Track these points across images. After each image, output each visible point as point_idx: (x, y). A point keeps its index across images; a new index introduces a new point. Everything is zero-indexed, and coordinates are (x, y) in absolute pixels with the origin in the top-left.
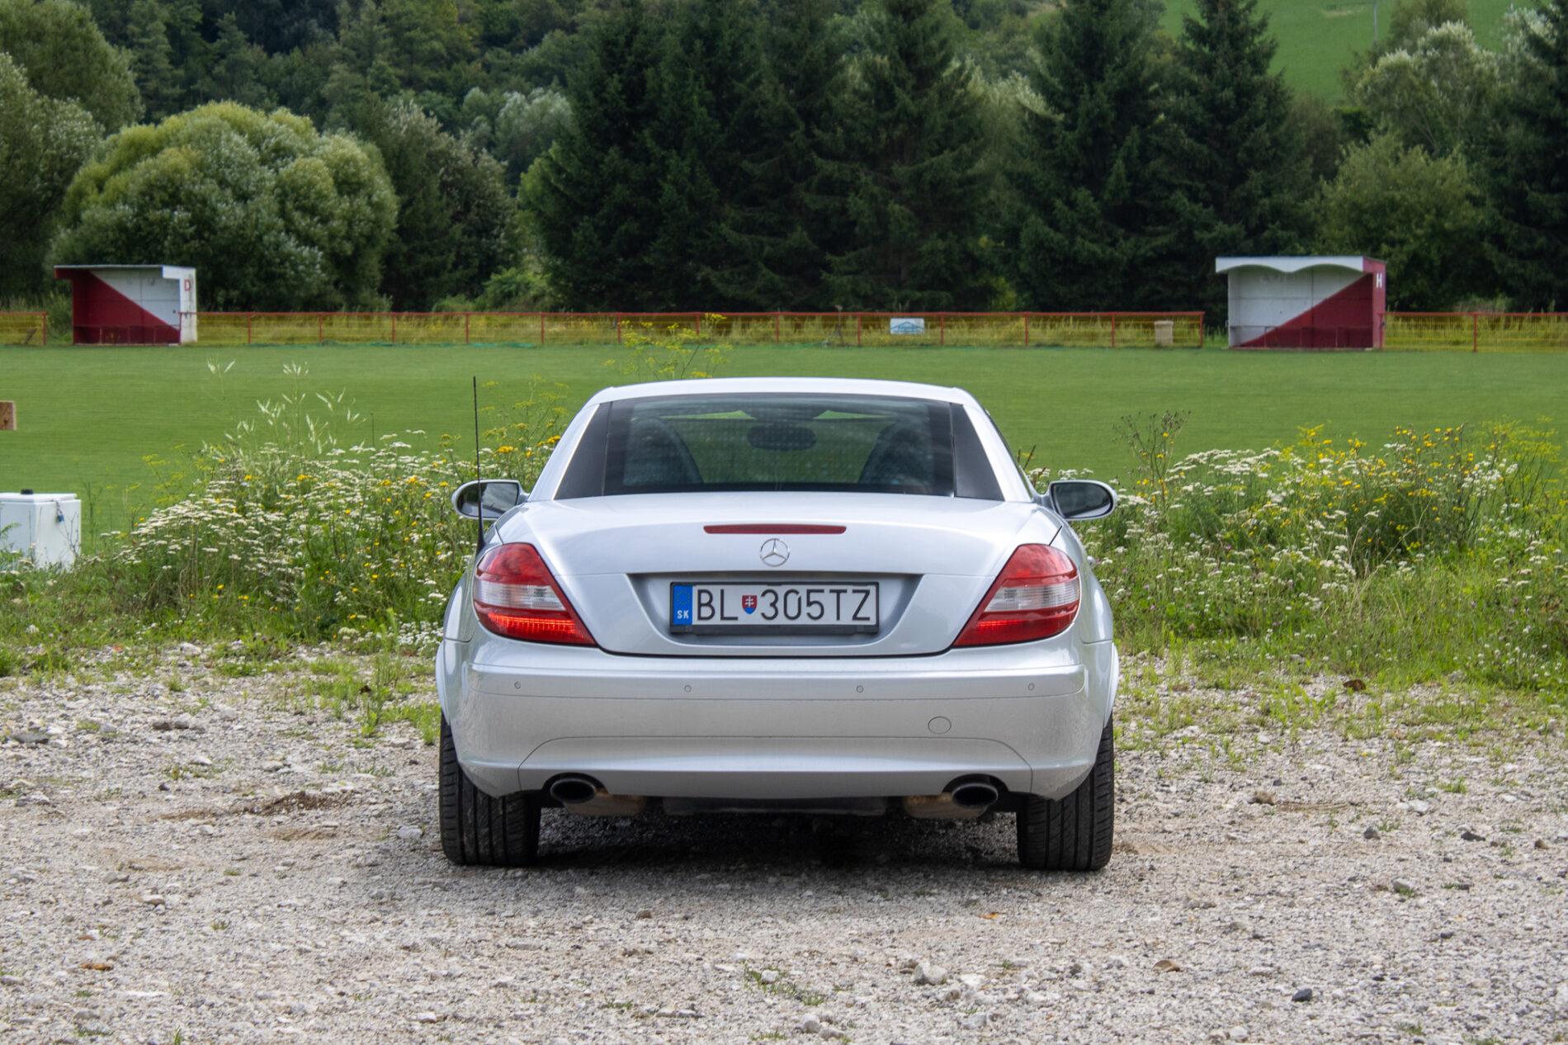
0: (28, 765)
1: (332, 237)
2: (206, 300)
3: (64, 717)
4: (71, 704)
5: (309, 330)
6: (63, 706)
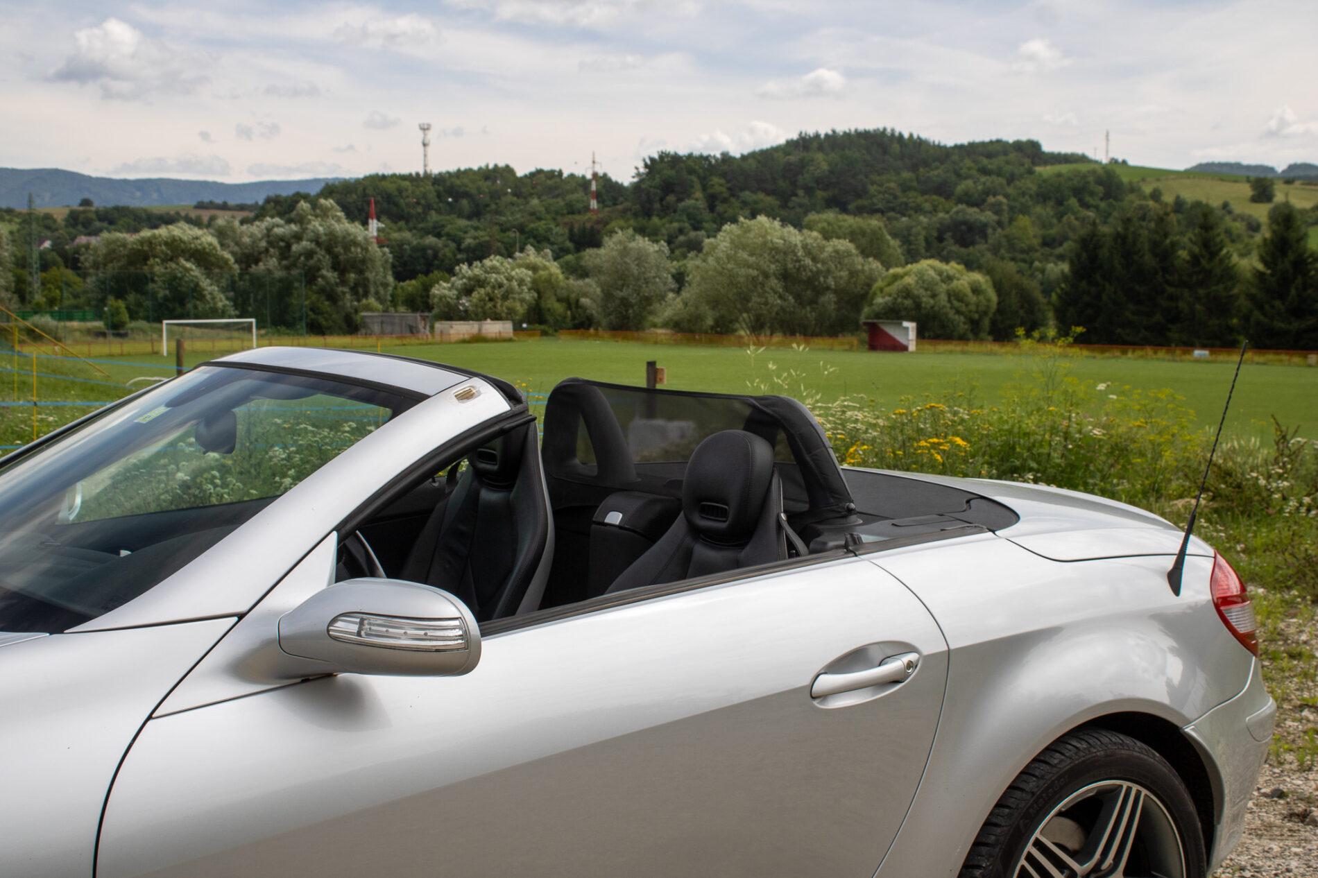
1: (970, 311)
2: (921, 334)
5: (958, 348)
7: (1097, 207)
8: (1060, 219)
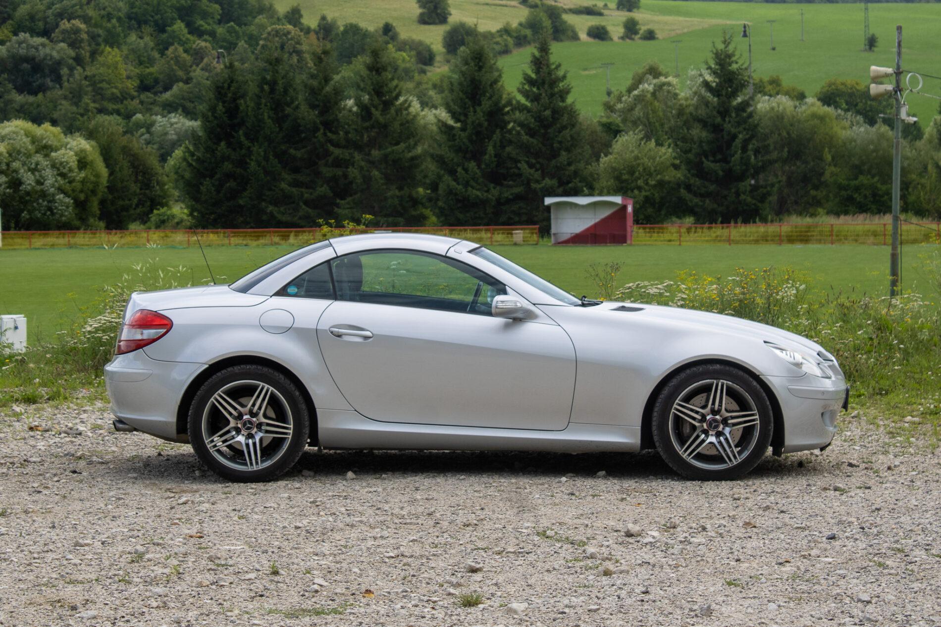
0: (80, 445)
2: (6, 225)
3: (82, 422)
4: (81, 417)
5: (61, 241)
6: (76, 418)
7: (213, 34)
8: (162, 53)
